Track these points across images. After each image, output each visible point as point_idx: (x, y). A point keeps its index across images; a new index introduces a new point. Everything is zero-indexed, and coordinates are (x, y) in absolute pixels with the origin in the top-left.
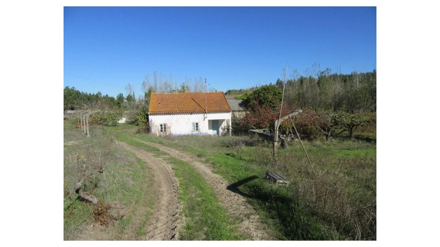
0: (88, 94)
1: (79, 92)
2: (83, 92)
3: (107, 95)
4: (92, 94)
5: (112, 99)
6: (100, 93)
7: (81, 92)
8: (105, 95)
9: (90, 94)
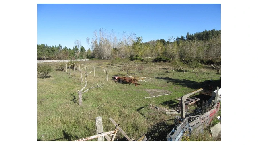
0: (52, 47)
1: (44, 45)
2: (47, 45)
3: (66, 48)
4: (54, 47)
5: (70, 50)
6: (61, 46)
7: (45, 45)
8: (65, 47)
9: (53, 47)
